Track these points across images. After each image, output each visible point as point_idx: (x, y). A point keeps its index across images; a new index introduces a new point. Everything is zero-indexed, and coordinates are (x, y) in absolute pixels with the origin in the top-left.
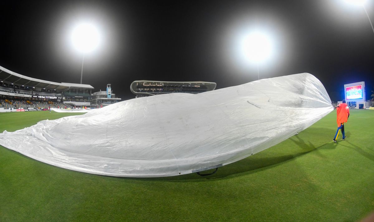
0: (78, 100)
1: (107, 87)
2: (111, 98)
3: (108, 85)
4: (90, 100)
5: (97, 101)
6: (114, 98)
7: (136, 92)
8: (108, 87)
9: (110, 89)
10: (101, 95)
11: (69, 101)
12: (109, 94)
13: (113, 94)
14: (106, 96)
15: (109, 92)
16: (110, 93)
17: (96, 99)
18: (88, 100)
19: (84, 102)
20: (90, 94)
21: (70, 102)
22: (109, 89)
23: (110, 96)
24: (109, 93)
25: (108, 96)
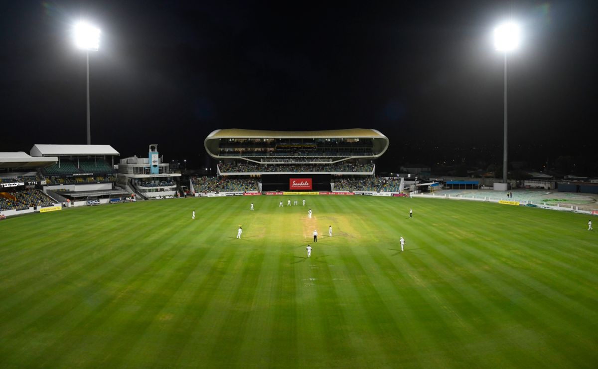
0: (81, 180)
1: (150, 150)
2: (160, 173)
3: (151, 146)
4: (112, 179)
5: (127, 179)
6: (166, 172)
7: (218, 157)
8: (152, 150)
9: (157, 155)
10: (137, 168)
11: (59, 185)
12: (155, 166)
13: (163, 165)
14: (148, 171)
15: (154, 162)
16: (157, 164)
17: (126, 175)
18: (107, 180)
19: (96, 183)
20: (111, 165)
21: (61, 187)
22: (153, 155)
23: (157, 169)
24: (153, 164)
25: (153, 170)
